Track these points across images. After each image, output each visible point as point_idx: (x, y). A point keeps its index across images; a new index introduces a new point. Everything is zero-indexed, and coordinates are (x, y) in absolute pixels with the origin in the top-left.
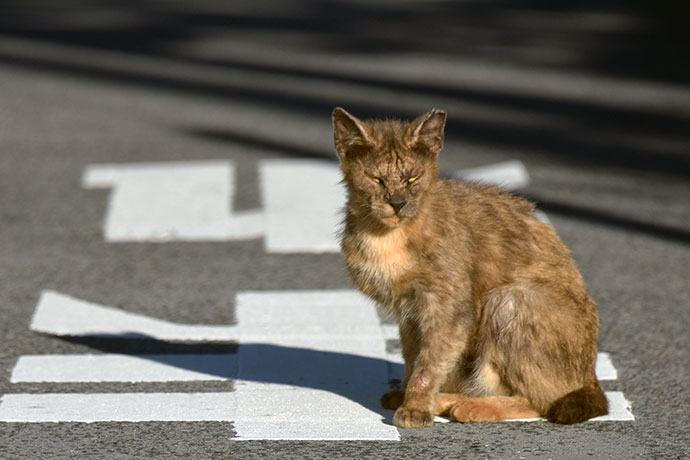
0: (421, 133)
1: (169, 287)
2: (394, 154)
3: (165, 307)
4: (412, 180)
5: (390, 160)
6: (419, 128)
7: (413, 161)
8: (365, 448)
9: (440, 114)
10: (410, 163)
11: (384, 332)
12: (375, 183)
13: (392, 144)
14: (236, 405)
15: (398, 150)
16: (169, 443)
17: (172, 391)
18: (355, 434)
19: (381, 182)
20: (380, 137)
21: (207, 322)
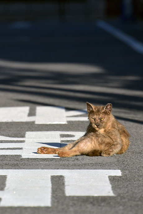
0: (106, 108)
1: (10, 131)
2: (98, 113)
3: (9, 135)
4: (102, 119)
5: (97, 115)
6: (105, 108)
7: (102, 115)
8: (52, 159)
9: (110, 105)
10: (101, 116)
11: (61, 139)
12: (93, 120)
13: (98, 111)
14: (23, 152)
15: (99, 113)
16: (6, 159)
17: (8, 149)
18: (50, 157)
19: (95, 120)
20: (97, 109)
21: (18, 137)
